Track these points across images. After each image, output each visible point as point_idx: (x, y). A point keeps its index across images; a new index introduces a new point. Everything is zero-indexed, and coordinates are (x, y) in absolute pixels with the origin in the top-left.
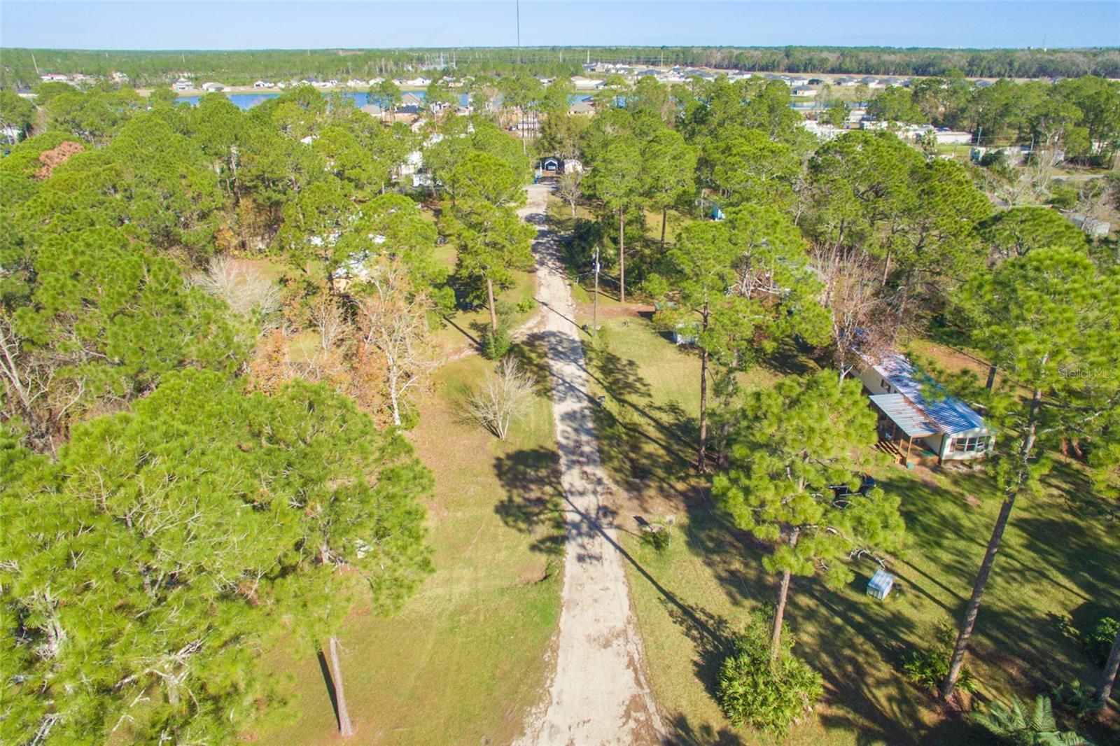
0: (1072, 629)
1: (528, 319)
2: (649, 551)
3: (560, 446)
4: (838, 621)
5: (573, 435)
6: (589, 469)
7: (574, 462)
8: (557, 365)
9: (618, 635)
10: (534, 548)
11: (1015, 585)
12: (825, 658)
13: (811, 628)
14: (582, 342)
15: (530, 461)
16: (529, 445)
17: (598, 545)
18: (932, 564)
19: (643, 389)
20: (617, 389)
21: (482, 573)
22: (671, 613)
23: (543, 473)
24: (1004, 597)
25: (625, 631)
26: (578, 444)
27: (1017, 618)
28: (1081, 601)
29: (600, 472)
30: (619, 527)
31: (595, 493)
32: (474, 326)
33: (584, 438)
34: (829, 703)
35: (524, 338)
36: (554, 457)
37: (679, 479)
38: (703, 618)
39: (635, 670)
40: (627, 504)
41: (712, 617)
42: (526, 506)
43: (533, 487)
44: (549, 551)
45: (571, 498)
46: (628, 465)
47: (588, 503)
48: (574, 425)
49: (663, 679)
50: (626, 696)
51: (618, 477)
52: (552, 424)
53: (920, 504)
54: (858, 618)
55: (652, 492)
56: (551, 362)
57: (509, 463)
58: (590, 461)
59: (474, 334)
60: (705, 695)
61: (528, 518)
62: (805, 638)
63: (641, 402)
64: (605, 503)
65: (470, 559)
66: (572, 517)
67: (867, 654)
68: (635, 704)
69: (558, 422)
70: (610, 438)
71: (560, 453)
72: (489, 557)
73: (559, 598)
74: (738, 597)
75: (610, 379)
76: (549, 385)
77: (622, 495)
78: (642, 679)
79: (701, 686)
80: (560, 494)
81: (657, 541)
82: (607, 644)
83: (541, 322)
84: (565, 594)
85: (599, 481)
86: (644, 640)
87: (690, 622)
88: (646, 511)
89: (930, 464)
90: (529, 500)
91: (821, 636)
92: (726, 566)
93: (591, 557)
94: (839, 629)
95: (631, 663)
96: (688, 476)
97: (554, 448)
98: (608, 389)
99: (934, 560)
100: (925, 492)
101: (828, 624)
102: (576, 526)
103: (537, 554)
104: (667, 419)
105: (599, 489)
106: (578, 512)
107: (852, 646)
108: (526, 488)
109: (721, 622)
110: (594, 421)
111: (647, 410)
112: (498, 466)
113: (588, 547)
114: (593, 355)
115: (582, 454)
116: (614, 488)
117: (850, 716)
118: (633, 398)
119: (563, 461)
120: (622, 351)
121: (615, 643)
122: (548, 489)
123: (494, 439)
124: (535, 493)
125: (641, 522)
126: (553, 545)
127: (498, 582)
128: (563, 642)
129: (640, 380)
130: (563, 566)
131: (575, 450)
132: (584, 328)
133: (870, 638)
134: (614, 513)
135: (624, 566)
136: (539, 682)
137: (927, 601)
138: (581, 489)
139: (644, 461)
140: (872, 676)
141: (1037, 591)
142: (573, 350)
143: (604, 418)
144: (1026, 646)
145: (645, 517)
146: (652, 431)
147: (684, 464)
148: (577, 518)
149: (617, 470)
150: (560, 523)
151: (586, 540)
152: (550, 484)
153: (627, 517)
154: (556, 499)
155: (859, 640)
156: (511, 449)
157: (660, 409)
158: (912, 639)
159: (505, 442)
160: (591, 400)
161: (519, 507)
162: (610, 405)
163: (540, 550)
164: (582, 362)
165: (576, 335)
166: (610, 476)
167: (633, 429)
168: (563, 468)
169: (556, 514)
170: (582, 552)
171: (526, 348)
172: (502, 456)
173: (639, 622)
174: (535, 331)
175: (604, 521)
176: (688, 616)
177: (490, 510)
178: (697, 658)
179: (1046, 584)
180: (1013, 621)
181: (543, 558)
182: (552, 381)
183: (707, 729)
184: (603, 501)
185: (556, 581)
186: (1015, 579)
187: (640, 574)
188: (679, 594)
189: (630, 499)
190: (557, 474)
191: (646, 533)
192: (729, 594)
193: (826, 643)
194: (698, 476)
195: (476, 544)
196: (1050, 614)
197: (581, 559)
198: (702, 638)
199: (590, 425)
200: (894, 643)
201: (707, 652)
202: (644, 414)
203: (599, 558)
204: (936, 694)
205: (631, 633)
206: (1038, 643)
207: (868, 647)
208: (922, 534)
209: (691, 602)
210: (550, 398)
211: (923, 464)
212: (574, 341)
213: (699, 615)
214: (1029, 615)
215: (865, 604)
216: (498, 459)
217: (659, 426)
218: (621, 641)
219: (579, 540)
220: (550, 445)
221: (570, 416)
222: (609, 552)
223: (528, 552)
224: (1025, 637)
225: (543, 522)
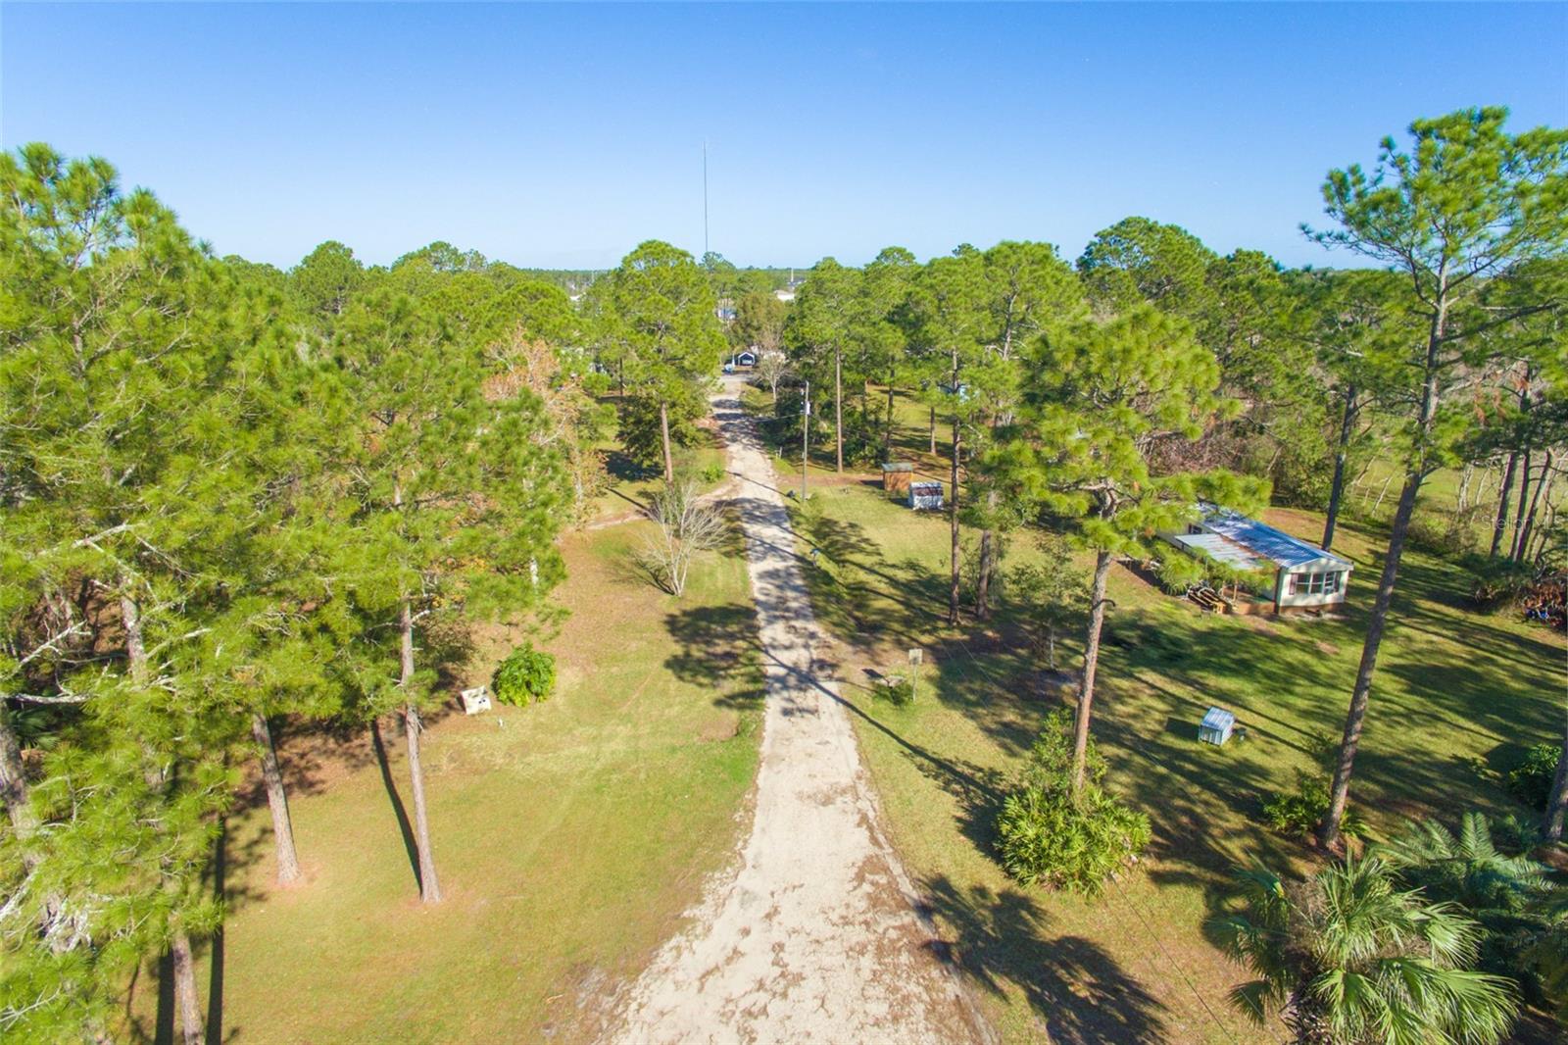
0: (1489, 772)
1: (716, 488)
2: (885, 706)
3: (757, 602)
4: (1161, 770)
5: (775, 592)
6: (798, 624)
7: (777, 618)
8: (752, 529)
9: (844, 792)
10: (719, 703)
11: (1401, 729)
13: (1124, 778)
14: (787, 508)
15: (716, 618)
16: (714, 603)
17: (812, 698)
18: (1284, 710)
19: (870, 549)
20: (834, 550)
21: (645, 730)
22: (920, 768)
23: (734, 628)
24: (1389, 741)
25: (854, 787)
26: (783, 600)
27: (1412, 762)
28: (1495, 744)
29: (813, 626)
30: (841, 680)
31: (806, 646)
32: (644, 494)
33: (790, 594)
34: (1160, 858)
36: (750, 614)
37: (923, 632)
38: (967, 771)
39: (871, 829)
40: (850, 657)
41: (980, 770)
42: (708, 660)
43: (720, 642)
44: (742, 707)
45: (772, 652)
46: (851, 621)
47: (796, 657)
48: (777, 582)
49: (913, 837)
50: (859, 857)
51: (838, 631)
52: (746, 583)
53: (1256, 652)
54: (1190, 767)
55: (887, 646)
56: (746, 526)
57: (686, 619)
58: (799, 614)
59: (643, 501)
60: (977, 855)
61: (713, 673)
62: (1117, 788)
63: (868, 561)
64: (822, 657)
65: (629, 714)
66: (774, 671)
67: (1207, 803)
68: (871, 865)
69: (754, 580)
70: (826, 595)
71: (758, 608)
72: (655, 713)
73: (757, 754)
74: (1016, 748)
75: (826, 543)
76: (742, 546)
77: (844, 648)
78: (881, 838)
79: (970, 844)
80: (758, 648)
81: (898, 696)
82: (827, 801)
83: (732, 491)
84: (765, 749)
85: (813, 635)
86: (882, 796)
87: (948, 776)
88: (878, 664)
89: (1263, 612)
90: (715, 655)
91: (1139, 786)
92: (996, 718)
93: (801, 710)
94: (1162, 778)
95: (864, 819)
96: (936, 629)
97: (751, 605)
99: (1287, 706)
100: (1262, 641)
101: (1147, 773)
102: (778, 679)
103: (725, 710)
104: (902, 575)
105: (812, 643)
106: (782, 665)
108: (708, 643)
109: (993, 774)
110: (804, 579)
111: (876, 568)
112: (671, 622)
113: (798, 701)
114: (802, 520)
115: (788, 610)
116: (834, 642)
117: (1193, 870)
118: (858, 558)
119: (762, 616)
120: (840, 516)
121: (839, 800)
122: (741, 644)
123: (668, 597)
124: (722, 647)
125: (872, 674)
126: (750, 699)
127: (668, 740)
128: (761, 799)
129: (866, 541)
130: (763, 721)
131: (778, 605)
132: (789, 495)
133: (1209, 787)
134: (834, 666)
135: (850, 719)
136: (728, 843)
137: (1283, 748)
138: (787, 643)
139: (874, 617)
140: (1218, 826)
141: (1432, 735)
142: (775, 514)
143: (816, 576)
144: (1430, 790)
145: (878, 670)
146: (883, 587)
147: (931, 618)
148: (782, 672)
149: (836, 625)
150: (757, 678)
151: (794, 694)
152: (744, 639)
153: (853, 670)
154: (752, 653)
156: (689, 606)
157: (893, 566)
158: (1269, 786)
159: (681, 599)
160: (800, 559)
161: (699, 661)
163: (730, 706)
164: (787, 525)
165: (779, 501)
166: (827, 630)
167: (857, 587)
168: (762, 623)
169: (752, 669)
170: (789, 705)
172: (677, 613)
173: (873, 775)
174: (725, 498)
175: (820, 675)
176: (945, 770)
177: (657, 665)
178: (960, 814)
179: (1442, 727)
180: (1406, 765)
181: (734, 714)
182: (746, 543)
183: (981, 891)
184: (816, 654)
185: (752, 736)
186: (1399, 723)
187: (871, 726)
188: (930, 748)
189: (855, 653)
190: (754, 630)
191: (879, 686)
192: (1003, 746)
194: (950, 628)
195: (638, 699)
196: (1455, 757)
197: (786, 712)
198: (967, 792)
199: (799, 582)
200: (1244, 791)
201: (976, 807)
202: (871, 571)
203: (814, 712)
204: (1313, 841)
205: (862, 788)
206: (1446, 787)
207: (1207, 796)
208: (1265, 681)
209: (950, 755)
210: (744, 558)
211: (1253, 612)
212: (775, 507)
213: (960, 768)
214: (1426, 758)
215: (1197, 752)
216: (672, 616)
217: (893, 582)
218: (849, 798)
219: (785, 694)
220: (744, 602)
221: (771, 575)
222: (827, 704)
223: (713, 709)
224: (1428, 782)
225: (733, 677)
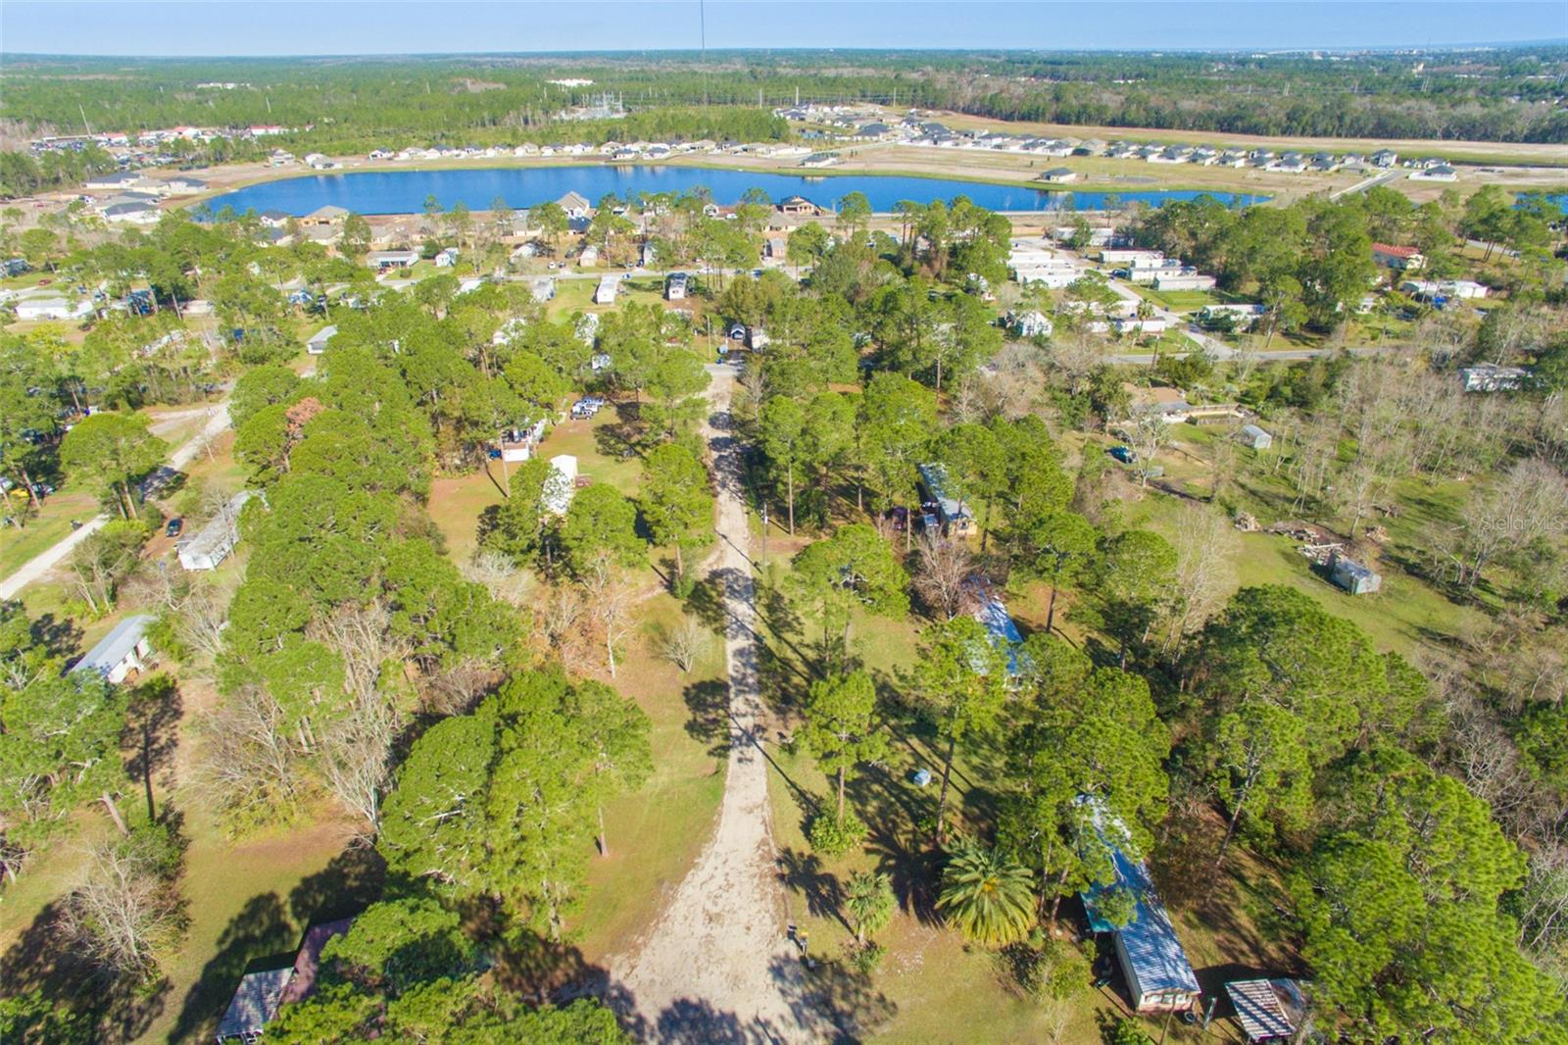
1: (710, 553)
2: (785, 755)
3: (731, 677)
4: (893, 799)
5: (742, 670)
6: (751, 697)
7: (740, 691)
8: (732, 604)
9: (758, 806)
10: (709, 754)
12: (878, 820)
13: (875, 803)
14: (754, 580)
15: (709, 690)
16: (708, 678)
17: (753, 752)
19: (798, 627)
20: (776, 628)
21: (677, 769)
22: (792, 794)
23: (718, 699)
25: (762, 804)
26: (744, 676)
29: (758, 699)
30: (766, 740)
31: (753, 715)
33: (749, 671)
34: (872, 841)
35: (706, 575)
36: (725, 687)
38: (811, 797)
39: (766, 824)
40: (774, 722)
41: (816, 796)
42: (705, 724)
43: (711, 710)
44: (720, 755)
45: (736, 718)
46: (779, 693)
47: (747, 722)
48: (742, 660)
49: (781, 829)
50: (760, 838)
51: (771, 703)
52: (725, 659)
54: (905, 798)
55: (792, 714)
56: (728, 601)
57: (693, 691)
58: (752, 690)
61: (707, 733)
62: (870, 809)
63: (795, 640)
65: (668, 760)
66: (735, 732)
67: (902, 817)
68: (763, 842)
69: (730, 657)
70: (768, 671)
71: (731, 683)
72: (680, 759)
73: (724, 785)
75: (773, 618)
76: (726, 623)
77: (772, 716)
78: (769, 830)
79: (802, 834)
80: (729, 716)
81: (791, 749)
82: (751, 812)
83: (720, 558)
84: (728, 782)
85: (757, 706)
87: (803, 799)
88: (786, 728)
90: (707, 720)
91: (880, 807)
93: (746, 760)
94: (892, 804)
95: (764, 821)
97: (727, 679)
98: (771, 627)
101: (886, 801)
102: (739, 738)
103: (711, 758)
104: (811, 655)
105: (756, 711)
106: (740, 728)
107: (897, 813)
108: (706, 711)
109: (821, 799)
110: (757, 657)
111: (798, 647)
112: (687, 693)
113: (745, 753)
114: (761, 594)
115: (747, 685)
116: (766, 710)
118: (789, 636)
119: (733, 690)
120: (785, 591)
121: (755, 811)
122: (721, 712)
123: (682, 672)
124: (711, 717)
125: (782, 736)
126: (722, 751)
128: (725, 810)
129: (796, 619)
130: (728, 766)
131: (741, 681)
132: (757, 566)
133: (908, 808)
134: (764, 730)
135: (766, 765)
136: (710, 831)
138: (743, 712)
139: (791, 690)
140: (901, 828)
142: (746, 587)
143: (765, 654)
145: (785, 732)
146: (800, 667)
148: (740, 733)
149: (770, 698)
150: (727, 737)
151: (744, 748)
152: (722, 707)
153: (773, 734)
154: (726, 719)
155: (901, 810)
156: (696, 680)
157: (808, 646)
158: (931, 808)
159: (690, 674)
160: (757, 638)
161: (701, 725)
162: (771, 642)
163: (713, 755)
164: (752, 601)
165: (750, 572)
166: (765, 702)
167: (786, 663)
168: (732, 696)
169: (725, 730)
170: (741, 756)
171: (708, 586)
172: (689, 685)
173: (772, 799)
174: (715, 567)
175: (758, 735)
176: (802, 796)
177: (680, 728)
178: (802, 819)
181: (715, 760)
182: (728, 620)
183: (801, 854)
184: (760, 721)
185: (722, 776)
187: (776, 771)
188: (799, 783)
189: (776, 719)
190: (727, 700)
191: (784, 743)
193: (881, 812)
197: (739, 761)
198: (807, 808)
199: (754, 660)
200: (919, 809)
201: (809, 815)
202: (795, 650)
203: (751, 760)
204: (932, 837)
205: (766, 805)
207: (905, 814)
209: (805, 788)
210: (725, 635)
212: (747, 579)
213: (809, 796)
215: (912, 790)
216: (686, 688)
217: (805, 661)
218: (759, 810)
219: (740, 748)
220: (723, 677)
221: (740, 653)
222: (758, 756)
223: (705, 757)
225: (716, 736)
